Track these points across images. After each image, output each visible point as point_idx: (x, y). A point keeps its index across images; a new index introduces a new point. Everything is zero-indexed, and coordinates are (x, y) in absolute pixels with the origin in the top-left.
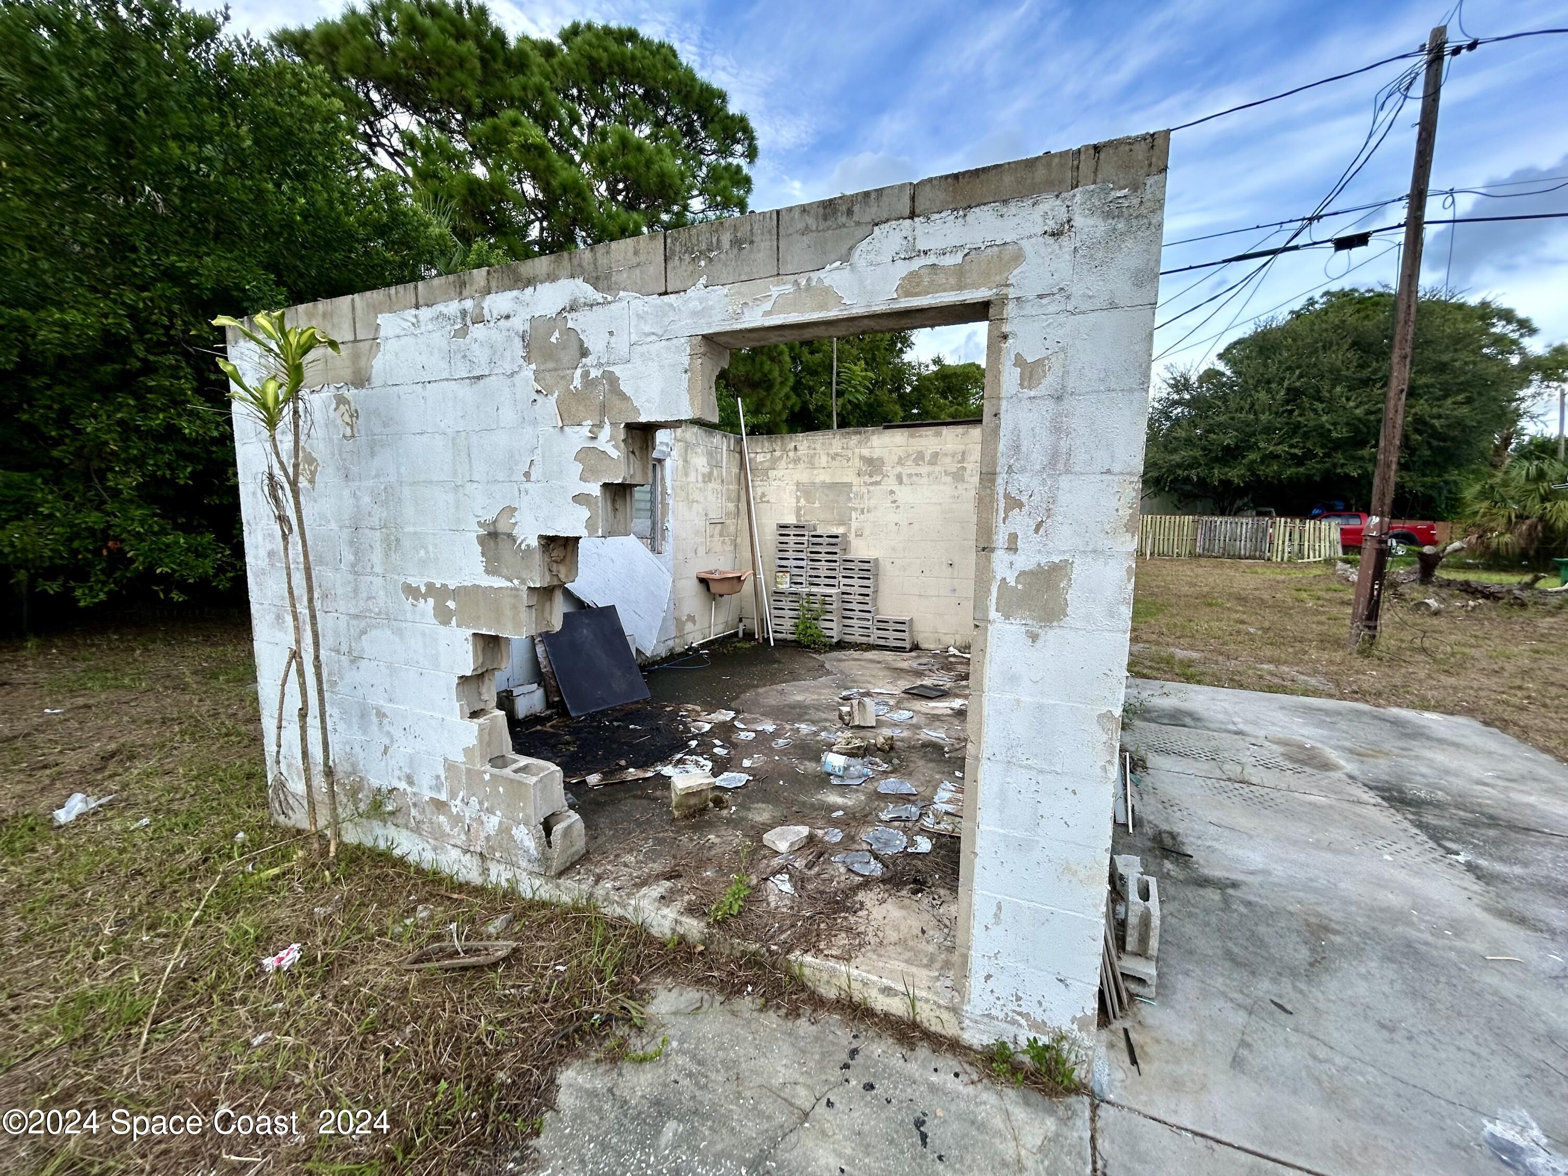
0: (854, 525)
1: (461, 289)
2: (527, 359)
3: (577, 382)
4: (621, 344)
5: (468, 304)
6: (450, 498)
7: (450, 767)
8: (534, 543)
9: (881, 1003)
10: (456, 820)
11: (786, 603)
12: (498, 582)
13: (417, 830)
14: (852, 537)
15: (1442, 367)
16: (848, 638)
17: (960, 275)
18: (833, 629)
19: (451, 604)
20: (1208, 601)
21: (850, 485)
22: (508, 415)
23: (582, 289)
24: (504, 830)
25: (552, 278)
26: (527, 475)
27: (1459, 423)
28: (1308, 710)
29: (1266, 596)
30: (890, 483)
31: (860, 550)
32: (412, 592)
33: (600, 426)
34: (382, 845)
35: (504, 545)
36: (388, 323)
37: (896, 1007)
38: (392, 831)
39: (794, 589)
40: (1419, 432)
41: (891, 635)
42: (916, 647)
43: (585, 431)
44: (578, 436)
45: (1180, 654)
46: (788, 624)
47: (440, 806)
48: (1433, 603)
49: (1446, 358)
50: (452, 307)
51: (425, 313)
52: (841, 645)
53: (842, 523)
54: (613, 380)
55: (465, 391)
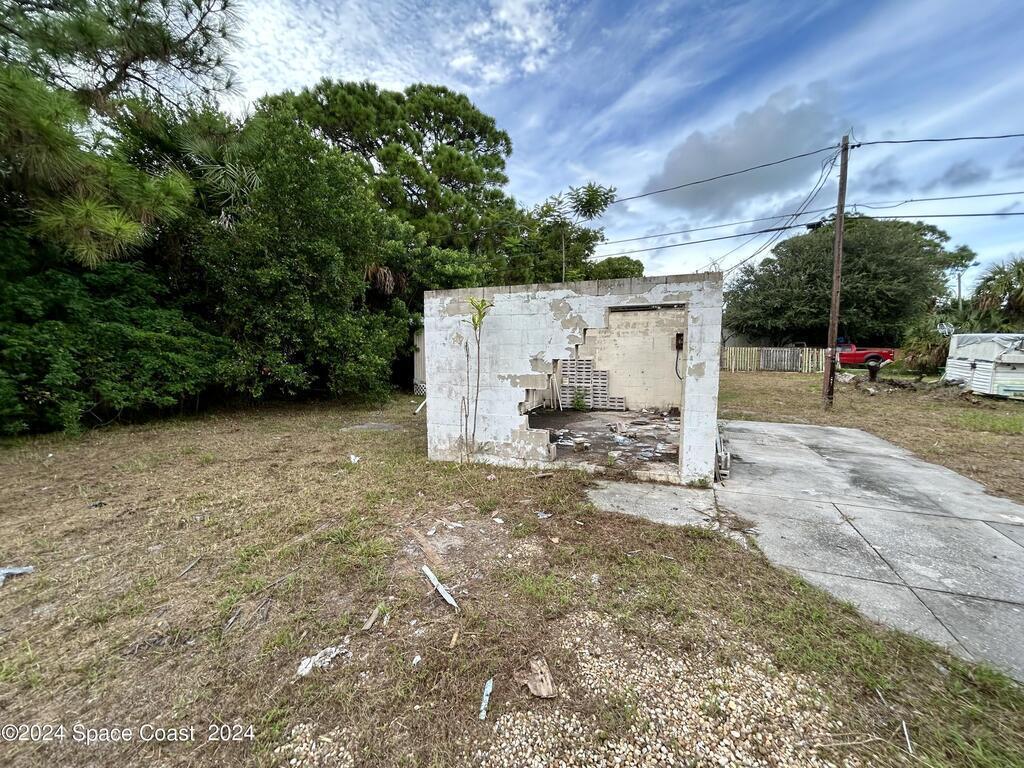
0: (598, 355)
1: (527, 289)
2: (552, 310)
3: (568, 317)
4: (583, 308)
5: (530, 294)
6: (520, 349)
7: (513, 432)
8: (551, 361)
9: (659, 479)
10: (514, 449)
11: (567, 391)
12: (536, 373)
13: (497, 455)
14: (596, 360)
15: (891, 263)
16: (596, 407)
17: (678, 298)
18: (590, 402)
19: (518, 381)
20: (763, 392)
21: (595, 337)
22: (543, 325)
23: (571, 292)
24: (534, 449)
25: (561, 289)
26: (550, 342)
27: (902, 294)
28: (795, 427)
29: (792, 389)
30: (614, 336)
31: (600, 367)
32: (503, 378)
33: (575, 329)
34: (482, 461)
35: (539, 362)
36: (498, 297)
37: (664, 478)
38: (486, 457)
39: (571, 384)
40: (881, 299)
41: (616, 404)
42: (627, 410)
43: (570, 330)
44: (568, 332)
45: (745, 412)
46: (568, 401)
47: (507, 445)
48: (872, 390)
49: (893, 258)
50: (524, 294)
51: (512, 295)
52: (594, 410)
53: (592, 355)
54: (580, 317)
55: (528, 318)
